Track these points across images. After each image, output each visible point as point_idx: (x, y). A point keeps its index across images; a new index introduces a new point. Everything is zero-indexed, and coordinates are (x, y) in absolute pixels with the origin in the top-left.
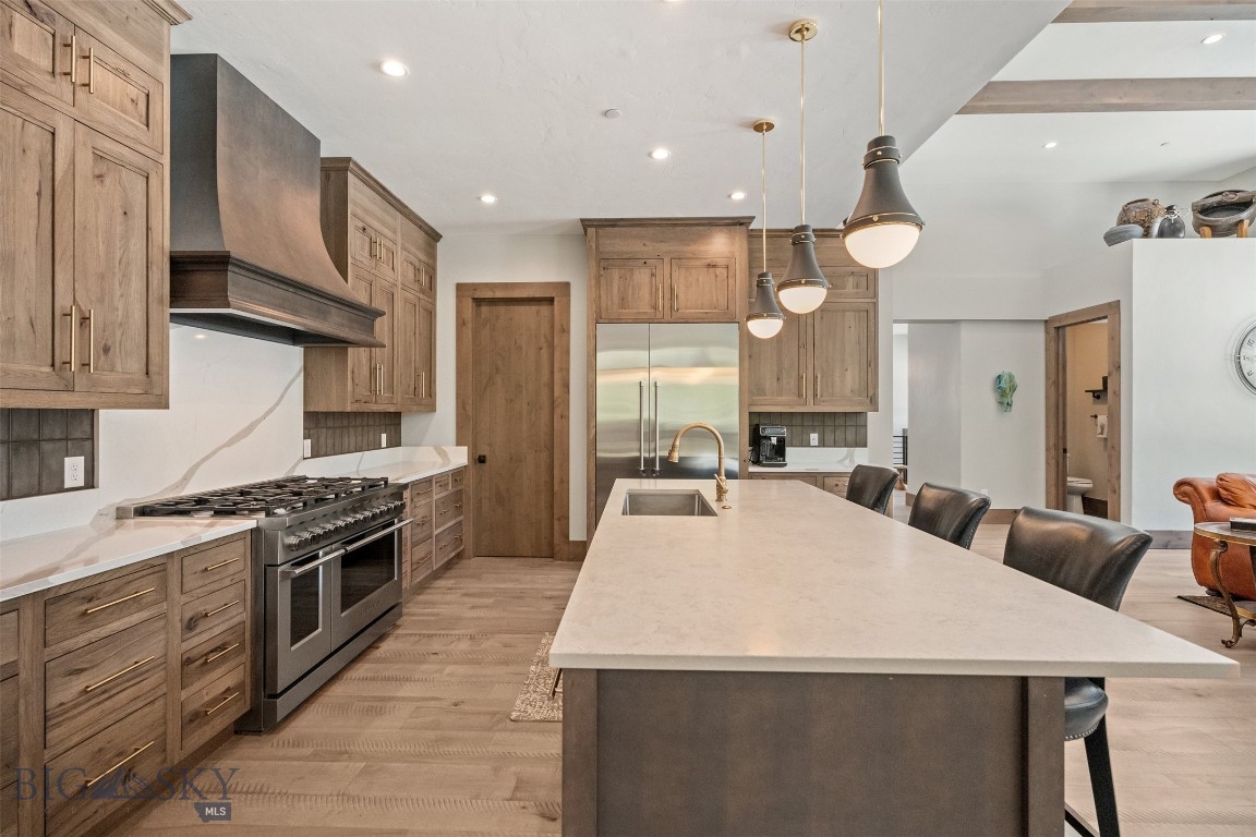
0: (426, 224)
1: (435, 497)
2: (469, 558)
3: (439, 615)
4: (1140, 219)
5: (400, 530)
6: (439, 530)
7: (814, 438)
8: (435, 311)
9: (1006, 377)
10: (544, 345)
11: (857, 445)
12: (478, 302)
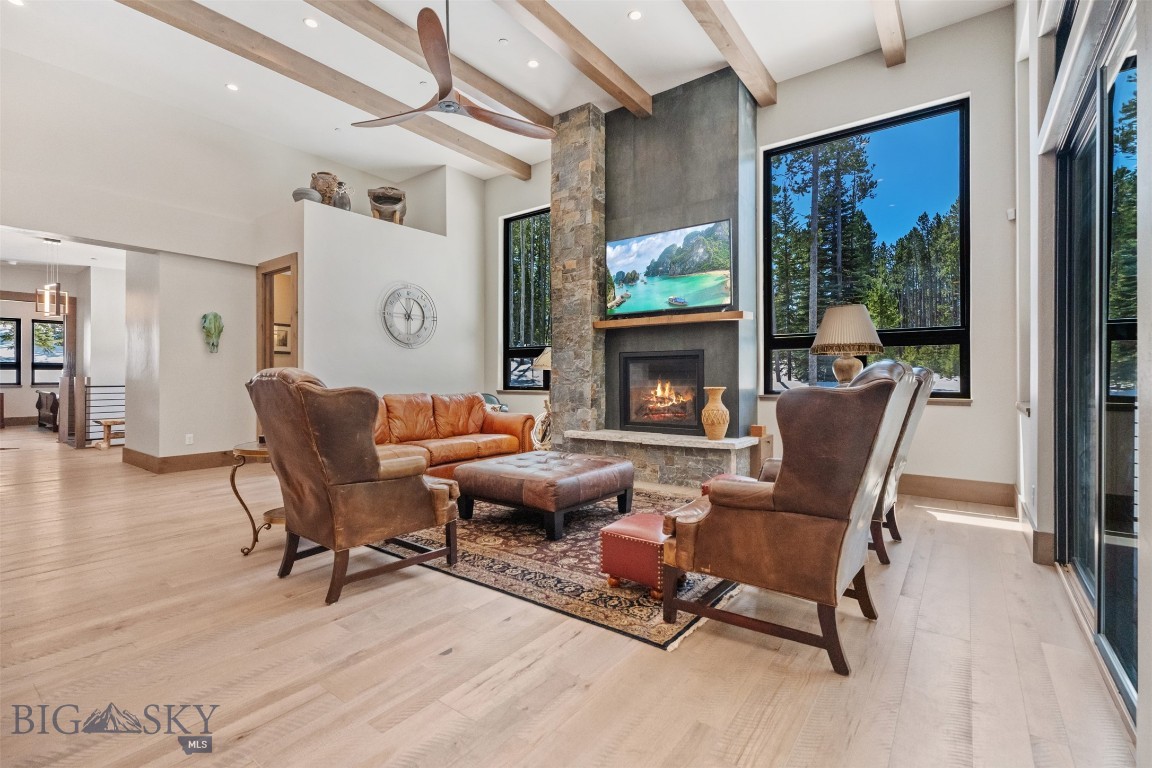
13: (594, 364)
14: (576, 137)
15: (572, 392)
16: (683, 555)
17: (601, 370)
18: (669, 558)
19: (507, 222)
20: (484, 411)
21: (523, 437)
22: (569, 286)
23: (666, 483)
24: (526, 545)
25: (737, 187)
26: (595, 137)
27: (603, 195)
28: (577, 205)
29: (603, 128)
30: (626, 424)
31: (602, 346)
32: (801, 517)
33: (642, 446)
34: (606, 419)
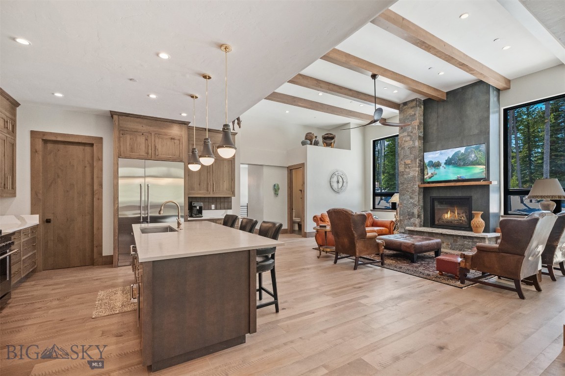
0: (12, 98)
1: (22, 240)
2: (40, 271)
3: (33, 295)
4: (310, 139)
5: (10, 256)
6: (24, 257)
7: (213, 206)
8: (16, 144)
9: (276, 185)
10: (88, 166)
11: (228, 209)
12: (46, 141)
13: (419, 201)
14: (411, 112)
15: (408, 212)
16: (468, 264)
17: (422, 204)
18: (463, 265)
19: (374, 142)
20: (373, 218)
21: (390, 229)
22: (407, 170)
23: (454, 250)
24: (404, 263)
25: (489, 129)
26: (419, 111)
27: (422, 133)
28: (411, 139)
29: (422, 107)
30: (433, 225)
31: (422, 194)
32: (508, 255)
33: (442, 234)
34: (424, 223)
